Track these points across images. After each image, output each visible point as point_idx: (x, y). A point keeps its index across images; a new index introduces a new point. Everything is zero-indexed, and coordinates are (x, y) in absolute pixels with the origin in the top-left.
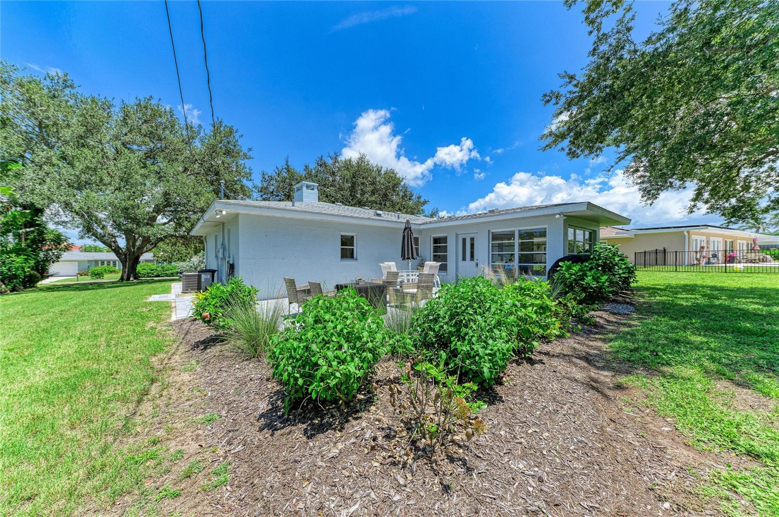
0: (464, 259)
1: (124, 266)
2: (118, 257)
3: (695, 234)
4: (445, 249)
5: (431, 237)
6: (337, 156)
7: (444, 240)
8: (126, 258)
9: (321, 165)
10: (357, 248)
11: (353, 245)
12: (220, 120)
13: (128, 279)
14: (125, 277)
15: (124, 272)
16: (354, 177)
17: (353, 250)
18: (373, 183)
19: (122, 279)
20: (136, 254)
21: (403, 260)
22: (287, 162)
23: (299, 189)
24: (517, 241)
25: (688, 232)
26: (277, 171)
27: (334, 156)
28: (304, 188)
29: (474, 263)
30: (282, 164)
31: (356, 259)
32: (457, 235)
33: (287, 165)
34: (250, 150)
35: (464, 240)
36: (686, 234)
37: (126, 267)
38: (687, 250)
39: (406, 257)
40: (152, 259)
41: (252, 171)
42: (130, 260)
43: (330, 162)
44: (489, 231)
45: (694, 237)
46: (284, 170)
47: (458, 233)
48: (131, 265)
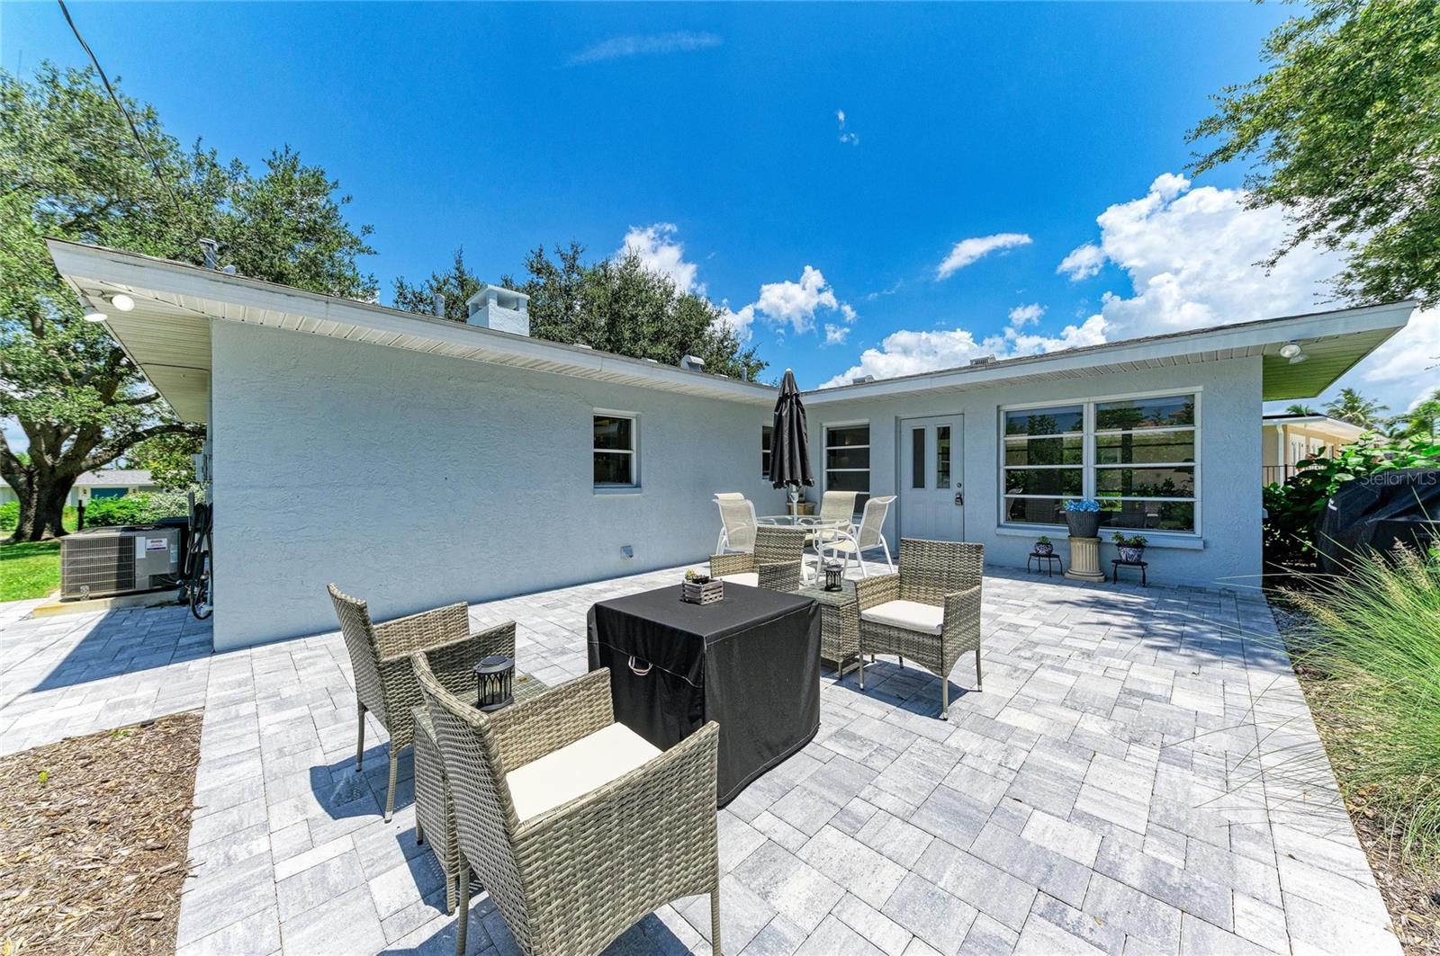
0: (919, 482)
1: (25, 504)
2: (8, 480)
3: (1297, 432)
4: (863, 458)
5: (821, 427)
6: (576, 252)
7: (862, 434)
8: (30, 482)
9: (539, 271)
10: (641, 454)
11: (628, 447)
12: (291, 153)
13: (36, 536)
14: (28, 529)
15: (24, 518)
16: (616, 301)
17: (627, 458)
18: (656, 317)
19: (19, 535)
20: (60, 474)
21: (775, 486)
22: (459, 262)
23: (477, 307)
24: (1089, 436)
25: (1285, 428)
26: (434, 284)
27: (570, 253)
28: (493, 303)
29: (949, 495)
30: (446, 269)
31: (638, 486)
32: (898, 421)
33: (457, 269)
34: (367, 230)
35: (919, 436)
36: (1280, 431)
37: (30, 506)
38: (1281, 463)
39: (788, 478)
40: (152, 482)
41: (377, 286)
42: (42, 487)
43: (558, 265)
44: (998, 407)
45: (1294, 438)
46: (453, 281)
47: (903, 416)
48: (44, 500)
